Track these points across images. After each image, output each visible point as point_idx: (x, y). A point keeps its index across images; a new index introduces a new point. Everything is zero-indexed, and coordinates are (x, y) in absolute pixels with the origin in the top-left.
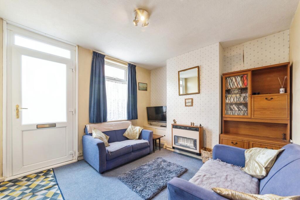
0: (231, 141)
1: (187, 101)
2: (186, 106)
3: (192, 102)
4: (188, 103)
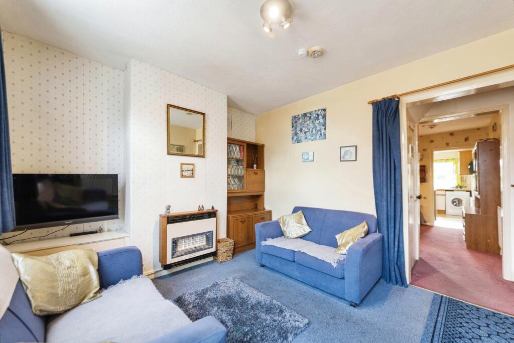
0: (240, 220)
1: (184, 168)
2: (182, 176)
3: (193, 170)
4: (187, 172)
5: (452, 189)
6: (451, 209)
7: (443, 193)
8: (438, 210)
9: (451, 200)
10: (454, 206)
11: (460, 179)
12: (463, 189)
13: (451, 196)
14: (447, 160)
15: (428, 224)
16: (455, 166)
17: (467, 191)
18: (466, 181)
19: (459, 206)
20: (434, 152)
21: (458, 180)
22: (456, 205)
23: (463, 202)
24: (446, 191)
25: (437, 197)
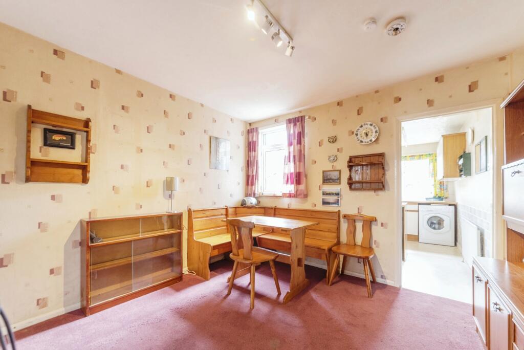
5: (428, 201)
6: (426, 233)
7: (415, 207)
8: (408, 235)
9: (427, 220)
10: (433, 230)
11: (438, 186)
12: (444, 201)
13: (426, 213)
14: (420, 156)
15: (389, 282)
16: (432, 165)
17: (450, 205)
18: (447, 189)
19: (439, 229)
20: (404, 124)
21: (435, 187)
22: (434, 228)
23: (444, 222)
24: (419, 204)
25: (406, 213)
